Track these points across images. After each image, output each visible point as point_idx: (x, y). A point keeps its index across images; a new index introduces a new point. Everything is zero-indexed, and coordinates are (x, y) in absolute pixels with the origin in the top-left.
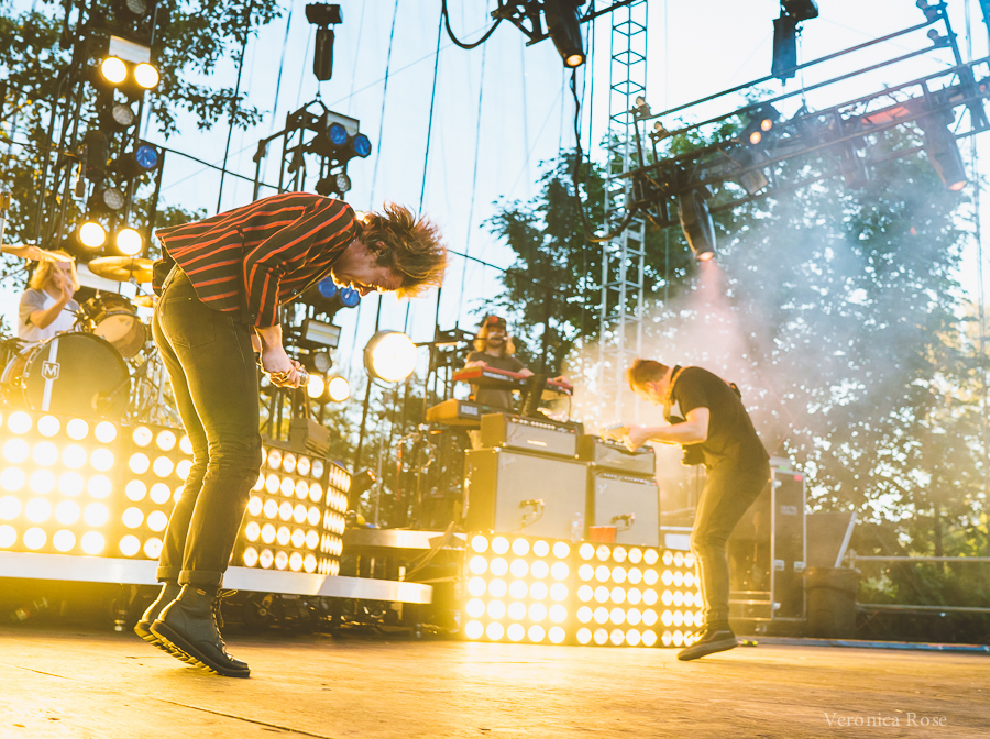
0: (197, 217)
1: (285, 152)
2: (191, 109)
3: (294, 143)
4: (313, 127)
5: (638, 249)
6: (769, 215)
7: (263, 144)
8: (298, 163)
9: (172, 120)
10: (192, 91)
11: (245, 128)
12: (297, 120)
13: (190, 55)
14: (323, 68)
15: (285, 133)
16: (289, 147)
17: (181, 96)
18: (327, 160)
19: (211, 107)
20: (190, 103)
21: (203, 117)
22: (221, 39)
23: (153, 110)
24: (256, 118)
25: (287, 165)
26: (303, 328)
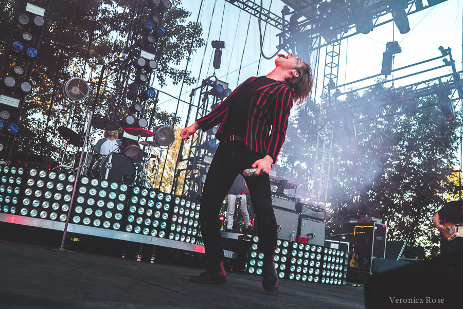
0: (171, 116)
1: (201, 94)
2: (171, 77)
3: (205, 90)
4: (211, 85)
5: (331, 137)
6: (383, 127)
7: (194, 90)
8: (206, 98)
9: (164, 80)
10: (172, 70)
11: (190, 85)
12: (206, 83)
13: (172, 57)
14: (217, 64)
15: (201, 87)
16: (203, 92)
17: (168, 72)
18: (216, 98)
19: (178, 76)
20: (171, 75)
21: (175, 80)
22: (183, 52)
23: (158, 77)
24: (194, 81)
25: (201, 99)
26: (203, 158)
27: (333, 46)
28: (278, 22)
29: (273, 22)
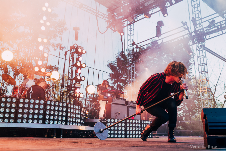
0: (54, 67)
1: (70, 53)
2: (52, 47)
3: (72, 52)
4: (75, 49)
5: (134, 69)
6: (157, 62)
7: (66, 52)
8: (72, 55)
9: (49, 49)
10: (53, 44)
11: (62, 50)
12: (72, 48)
13: (52, 37)
14: (76, 38)
15: (70, 50)
16: (71, 52)
17: (51, 45)
18: (78, 55)
19: (56, 46)
20: (52, 46)
21: (55, 48)
22: (58, 34)
23: (46, 47)
24: (64, 48)
25: (71, 56)
26: (75, 85)
27: (130, 26)
28: (103, 16)
29: (101, 16)
